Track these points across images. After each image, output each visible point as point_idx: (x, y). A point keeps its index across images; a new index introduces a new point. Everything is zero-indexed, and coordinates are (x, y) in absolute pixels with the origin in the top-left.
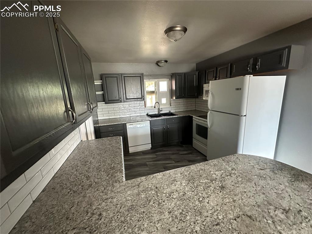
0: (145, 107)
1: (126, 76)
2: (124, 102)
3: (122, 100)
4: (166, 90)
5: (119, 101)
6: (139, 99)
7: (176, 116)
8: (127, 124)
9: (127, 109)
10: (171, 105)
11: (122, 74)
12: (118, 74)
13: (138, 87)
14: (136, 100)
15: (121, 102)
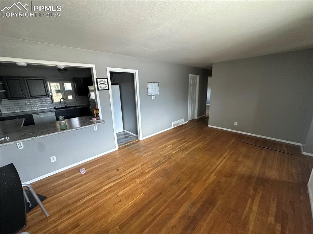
0: (52, 102)
1: (28, 79)
2: (29, 98)
3: (27, 97)
4: (71, 89)
5: (23, 98)
6: (43, 96)
7: (78, 108)
8: (33, 115)
9: (33, 104)
10: (76, 101)
11: (24, 77)
12: (20, 77)
13: (42, 87)
14: (41, 97)
15: (25, 98)
